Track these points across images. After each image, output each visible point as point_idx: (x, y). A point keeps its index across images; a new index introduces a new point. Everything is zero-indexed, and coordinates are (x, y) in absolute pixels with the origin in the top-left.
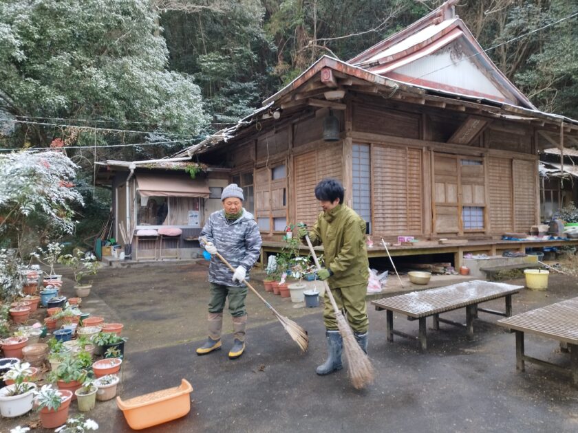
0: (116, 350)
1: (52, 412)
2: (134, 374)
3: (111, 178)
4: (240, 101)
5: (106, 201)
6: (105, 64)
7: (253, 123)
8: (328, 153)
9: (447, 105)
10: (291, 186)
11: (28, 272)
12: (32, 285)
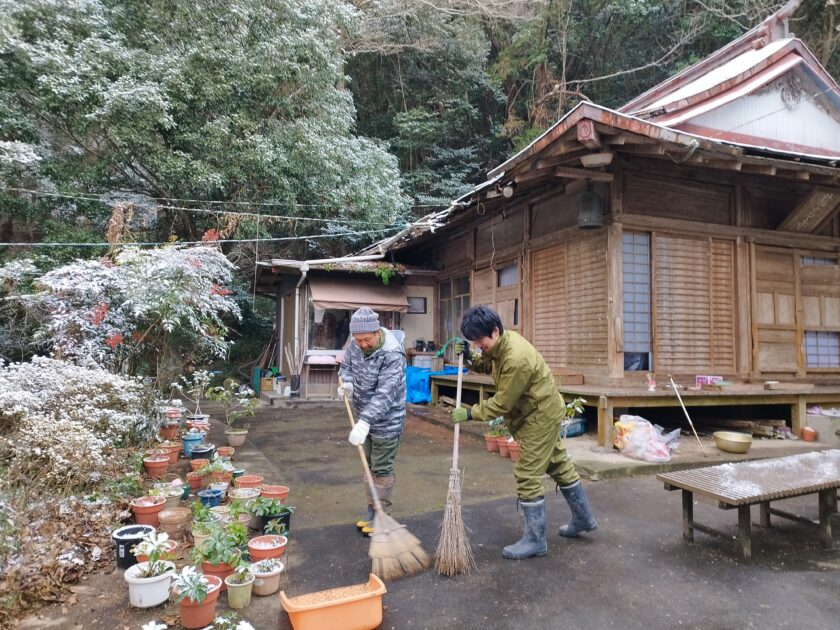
0: (279, 523)
1: (195, 605)
2: (302, 561)
3: (275, 284)
4: (452, 175)
5: (268, 315)
6: (273, 129)
7: (474, 204)
8: (584, 246)
9: (779, 171)
10: (526, 295)
11: (167, 409)
12: (171, 427)
